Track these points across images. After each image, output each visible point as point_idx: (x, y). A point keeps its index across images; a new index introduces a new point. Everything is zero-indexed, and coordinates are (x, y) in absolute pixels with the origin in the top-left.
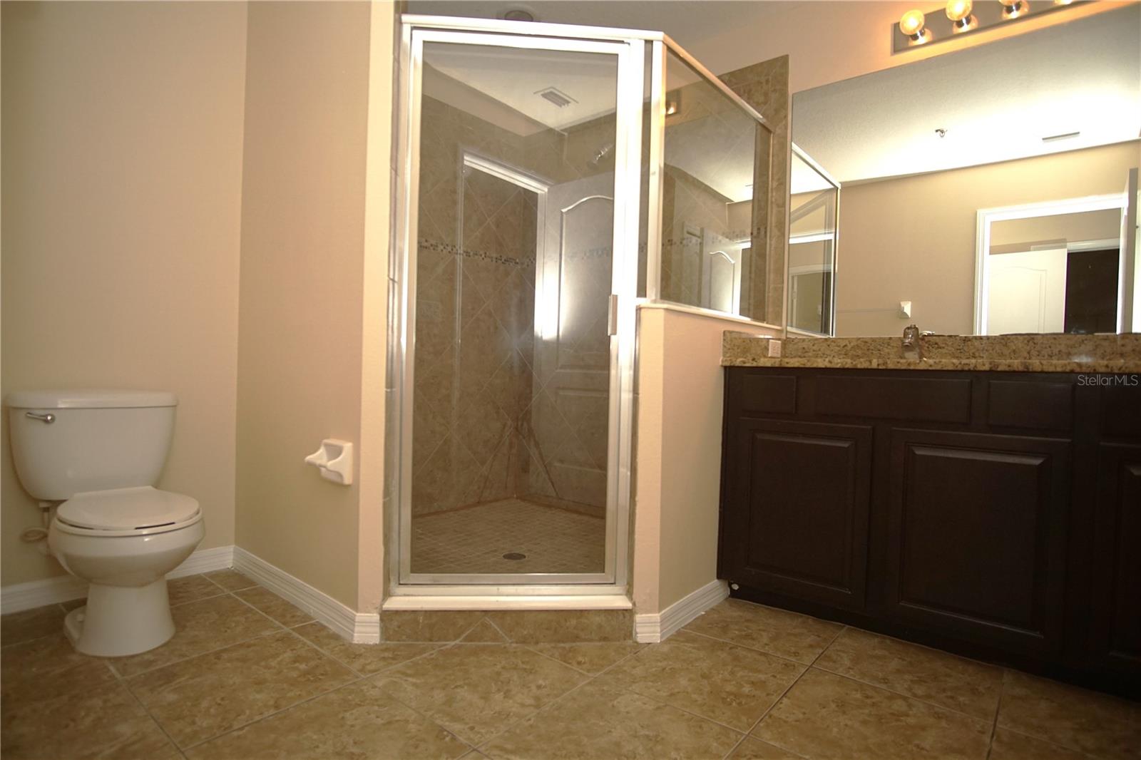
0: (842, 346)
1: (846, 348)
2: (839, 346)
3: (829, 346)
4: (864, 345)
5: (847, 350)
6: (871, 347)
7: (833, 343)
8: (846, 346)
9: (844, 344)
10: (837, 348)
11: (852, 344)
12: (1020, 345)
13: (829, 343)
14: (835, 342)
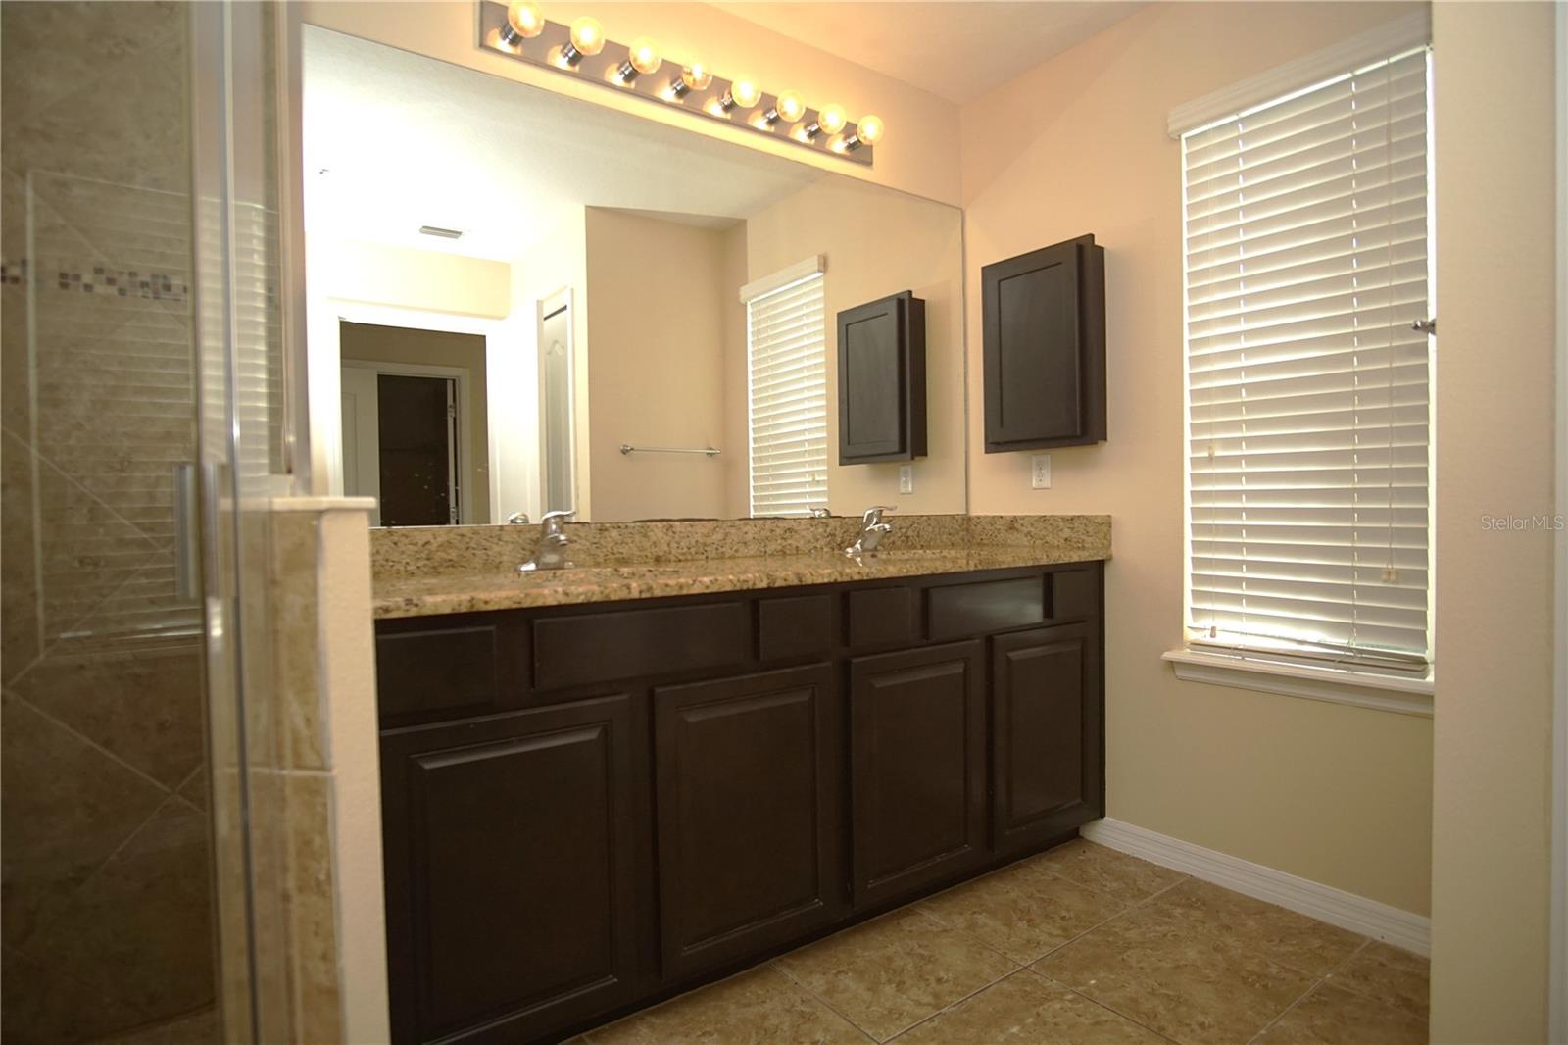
0: (421, 543)
1: (427, 546)
2: (416, 544)
3: (395, 544)
4: (460, 541)
5: (431, 552)
6: (473, 545)
7: (403, 539)
8: (428, 543)
9: (425, 540)
10: (411, 547)
11: (440, 540)
12: (660, 535)
13: (396, 539)
14: (407, 537)
